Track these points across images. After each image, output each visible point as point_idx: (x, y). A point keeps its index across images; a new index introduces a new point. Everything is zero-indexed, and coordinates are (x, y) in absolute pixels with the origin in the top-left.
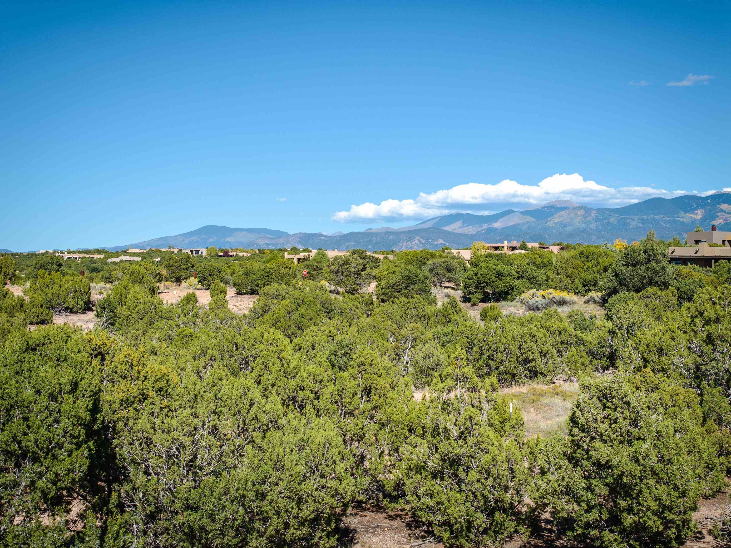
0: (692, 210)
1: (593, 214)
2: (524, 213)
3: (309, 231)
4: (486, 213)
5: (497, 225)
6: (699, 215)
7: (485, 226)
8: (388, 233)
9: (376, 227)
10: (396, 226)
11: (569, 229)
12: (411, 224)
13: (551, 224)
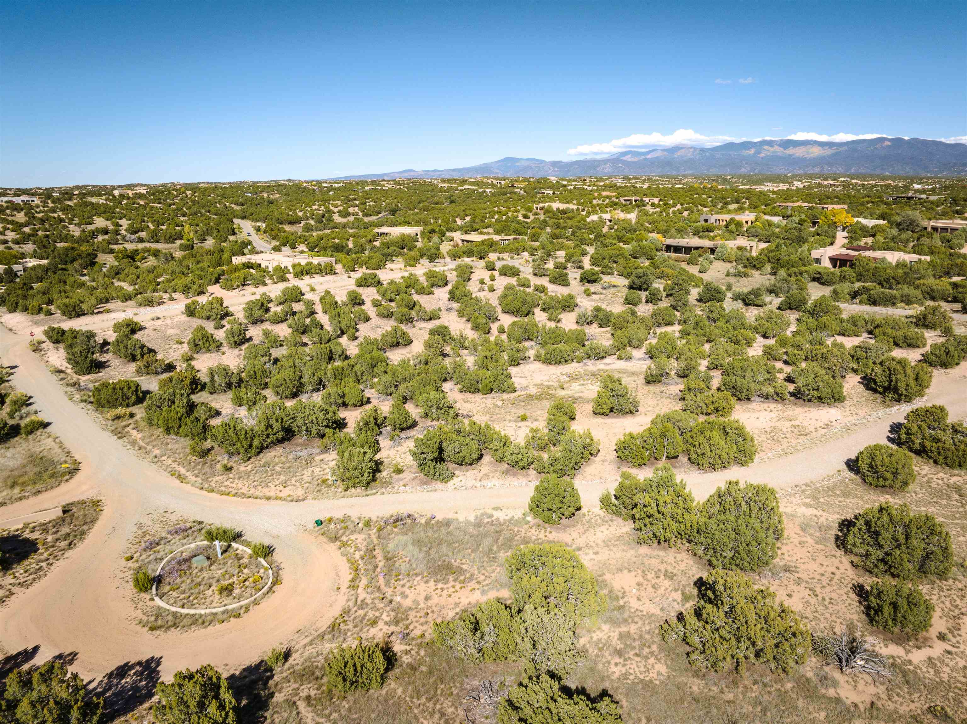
0: (749, 149)
1: (698, 151)
2: (663, 150)
3: (556, 159)
4: (644, 150)
5: (649, 157)
6: (752, 151)
7: (643, 157)
8: (595, 161)
9: (588, 158)
10: (598, 157)
11: (685, 159)
12: (606, 156)
13: (676, 156)
